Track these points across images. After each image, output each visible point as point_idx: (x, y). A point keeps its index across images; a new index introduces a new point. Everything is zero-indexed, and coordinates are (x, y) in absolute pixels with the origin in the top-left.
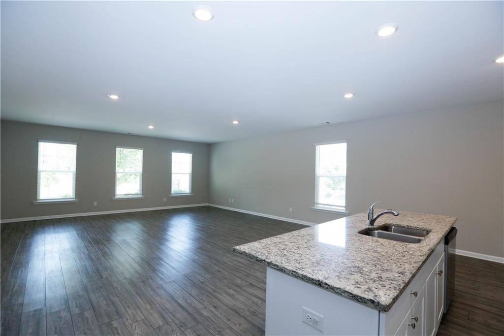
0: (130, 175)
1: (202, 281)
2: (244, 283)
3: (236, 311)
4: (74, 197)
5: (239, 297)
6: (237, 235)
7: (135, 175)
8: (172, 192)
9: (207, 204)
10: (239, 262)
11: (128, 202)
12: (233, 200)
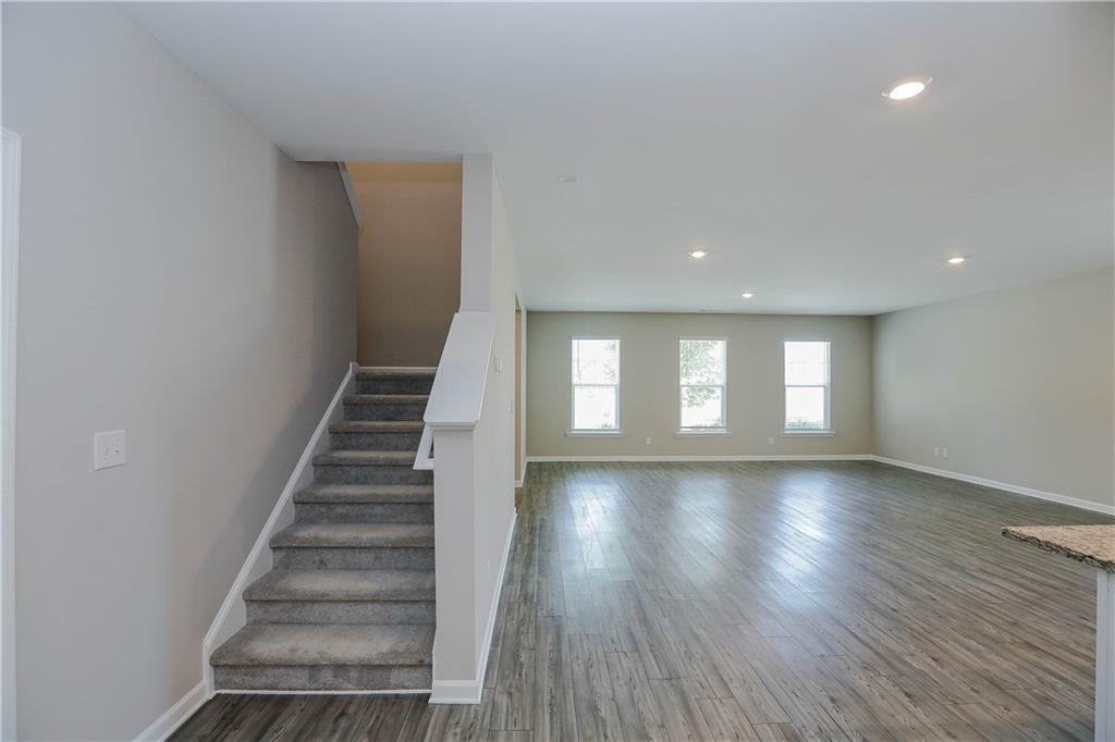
0: (700, 390)
1: (895, 608)
2: (1008, 638)
3: (992, 682)
4: (618, 427)
5: (992, 657)
6: (969, 534)
7: (709, 391)
8: (787, 426)
9: (871, 457)
10: (983, 591)
11: (700, 439)
12: (945, 450)
